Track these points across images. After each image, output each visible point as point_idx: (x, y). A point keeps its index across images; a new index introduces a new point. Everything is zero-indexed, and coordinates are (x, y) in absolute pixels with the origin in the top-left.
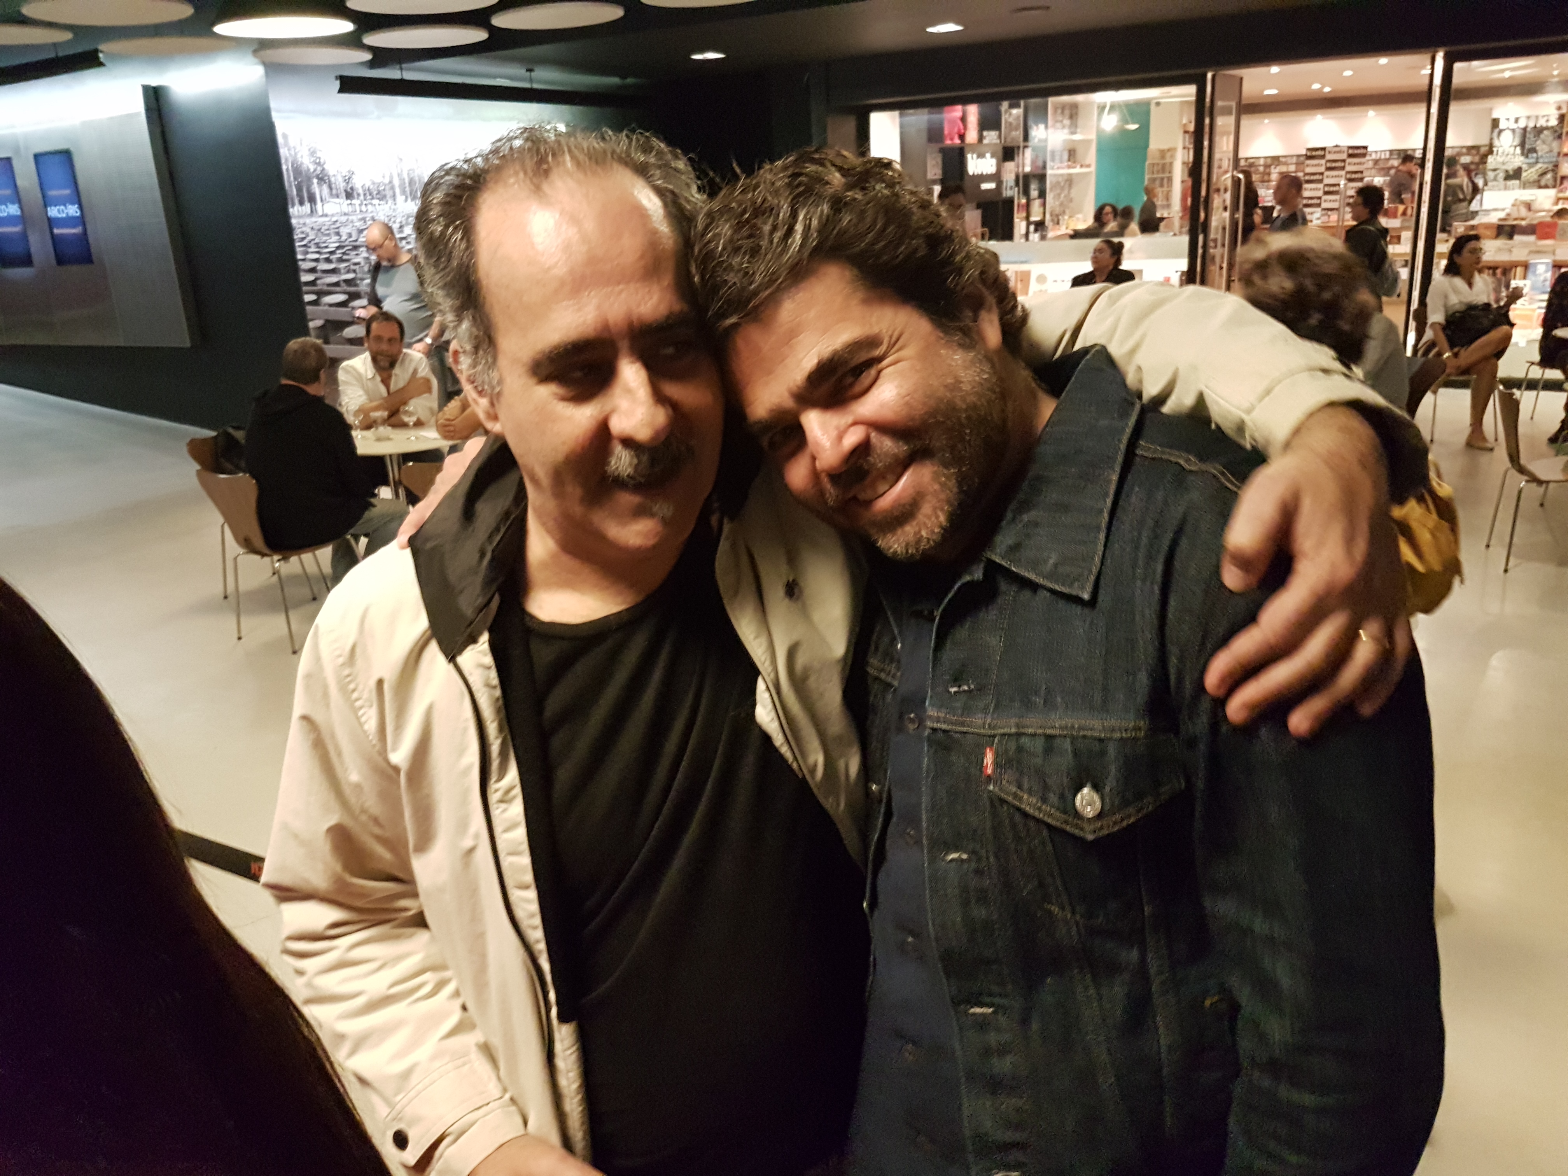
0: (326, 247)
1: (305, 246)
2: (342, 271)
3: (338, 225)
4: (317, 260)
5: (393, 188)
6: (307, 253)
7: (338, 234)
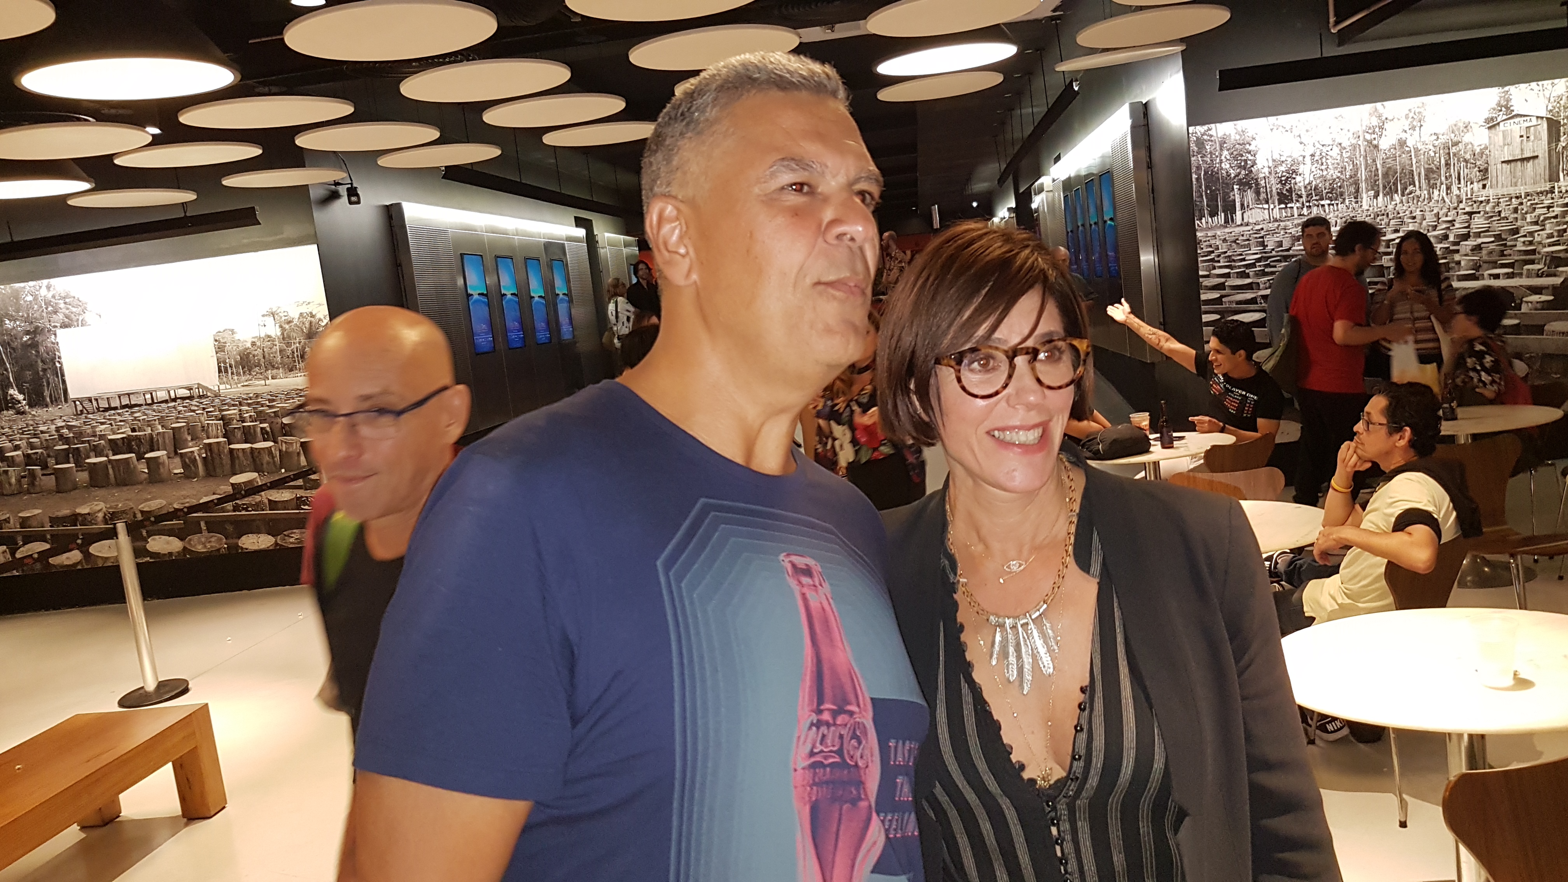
0: (1244, 260)
1: (1212, 260)
2: (1262, 286)
3: (1263, 233)
4: (1227, 275)
5: (1356, 184)
6: (1214, 268)
7: (1263, 244)
